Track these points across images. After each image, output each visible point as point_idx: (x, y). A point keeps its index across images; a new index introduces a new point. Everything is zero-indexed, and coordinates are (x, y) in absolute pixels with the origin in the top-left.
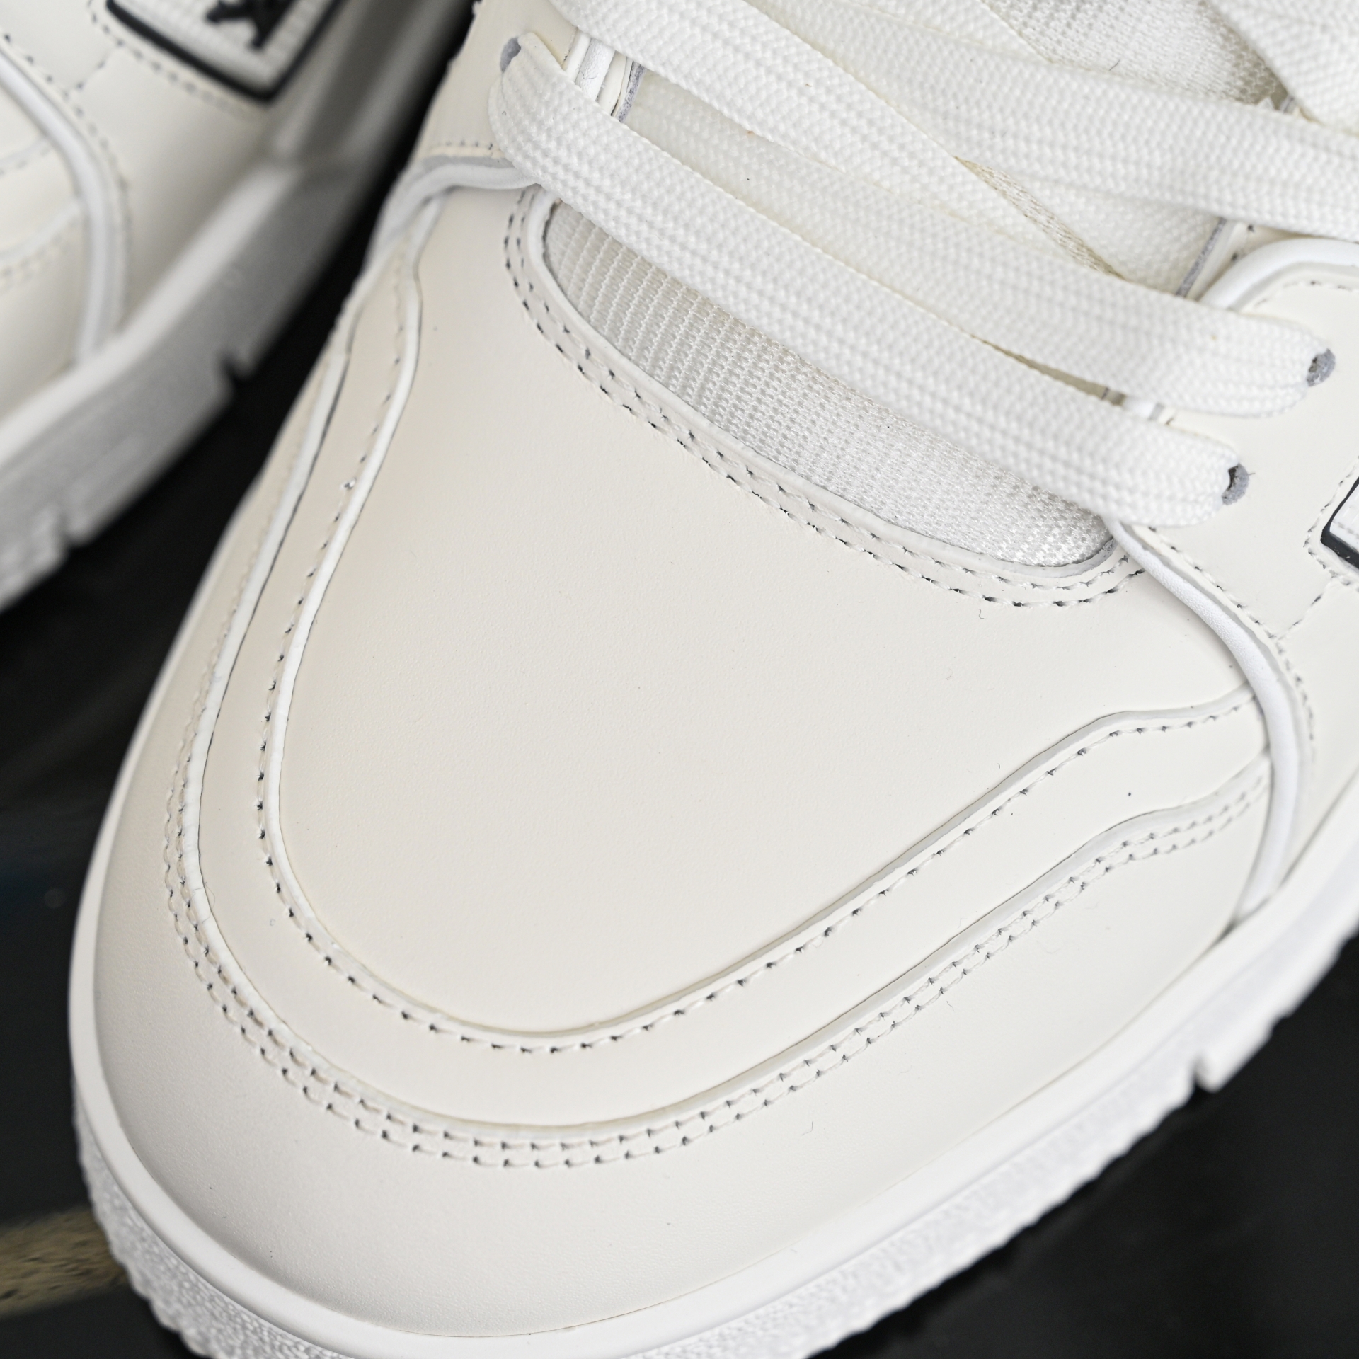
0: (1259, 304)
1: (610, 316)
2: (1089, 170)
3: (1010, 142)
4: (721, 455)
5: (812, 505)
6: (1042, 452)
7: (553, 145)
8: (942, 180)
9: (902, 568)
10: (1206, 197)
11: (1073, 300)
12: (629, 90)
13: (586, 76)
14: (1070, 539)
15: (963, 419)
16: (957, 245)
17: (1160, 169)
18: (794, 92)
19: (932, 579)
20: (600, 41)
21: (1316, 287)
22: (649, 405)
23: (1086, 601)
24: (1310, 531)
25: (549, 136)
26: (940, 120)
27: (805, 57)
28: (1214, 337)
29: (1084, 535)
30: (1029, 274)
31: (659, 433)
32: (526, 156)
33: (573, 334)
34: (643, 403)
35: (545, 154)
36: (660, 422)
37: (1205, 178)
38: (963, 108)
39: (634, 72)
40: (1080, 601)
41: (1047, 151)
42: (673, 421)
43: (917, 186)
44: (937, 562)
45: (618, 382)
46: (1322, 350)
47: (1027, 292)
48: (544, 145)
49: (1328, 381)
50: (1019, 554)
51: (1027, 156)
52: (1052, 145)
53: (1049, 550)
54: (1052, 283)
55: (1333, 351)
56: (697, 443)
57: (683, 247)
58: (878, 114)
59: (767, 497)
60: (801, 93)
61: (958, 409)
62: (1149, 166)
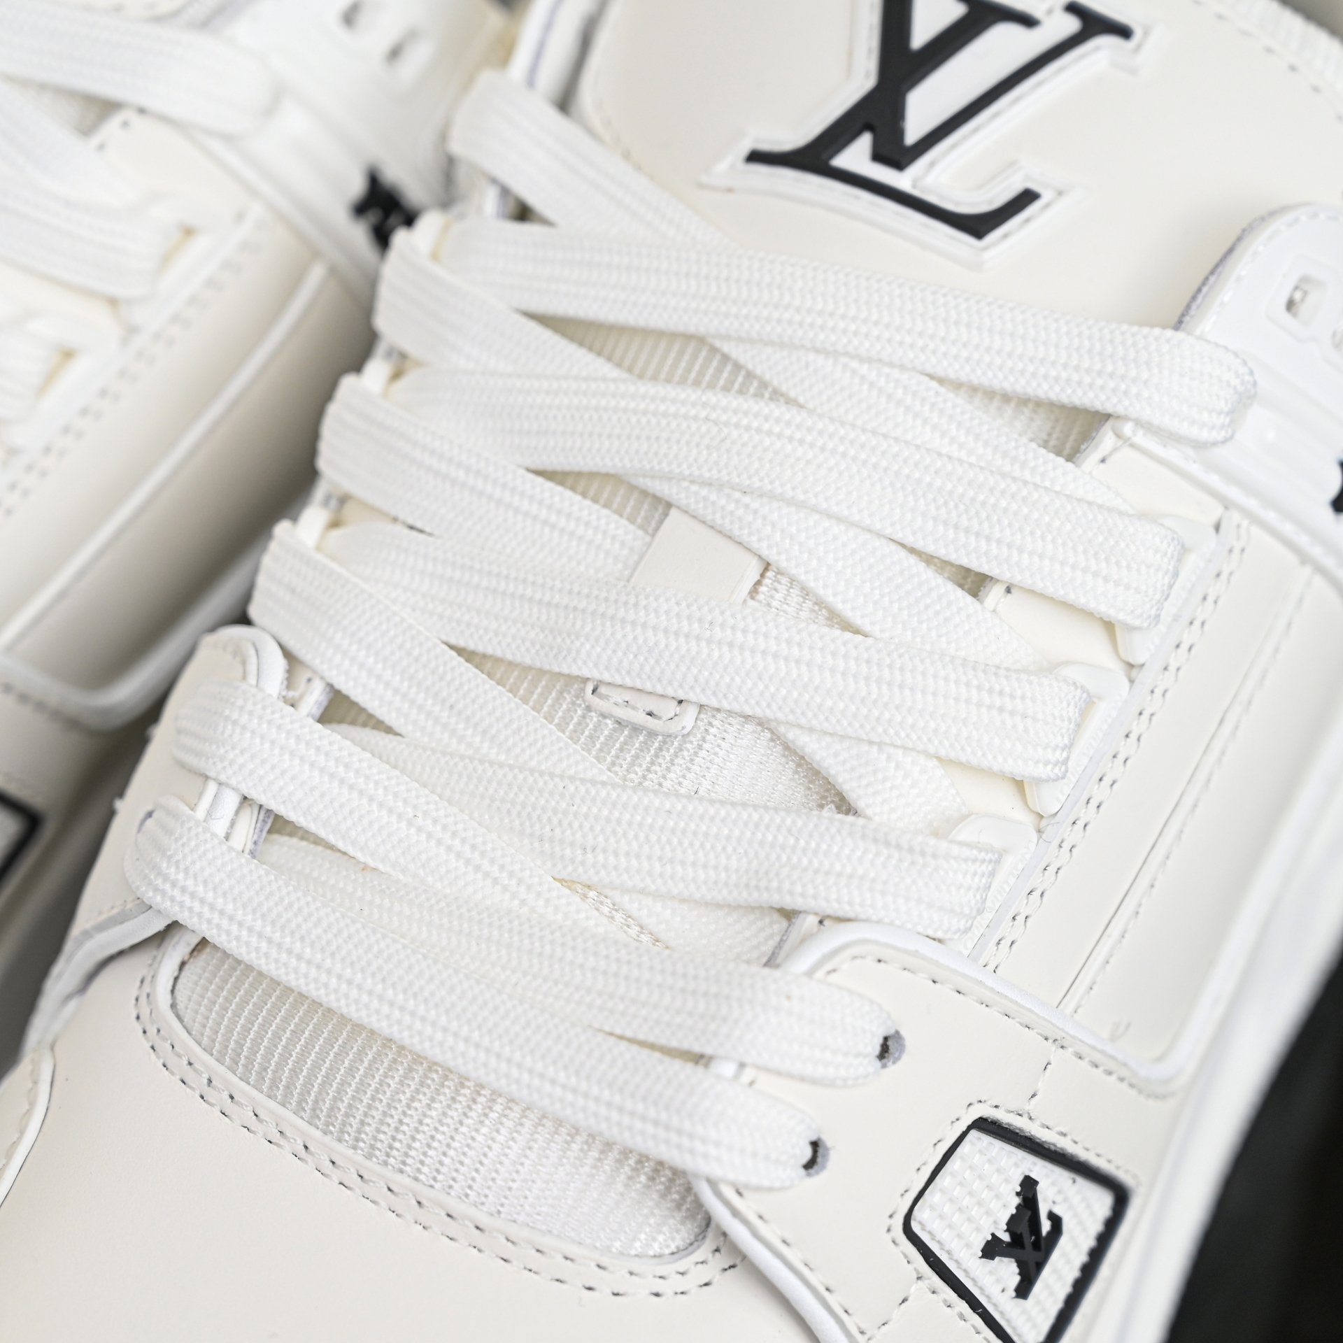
0: (829, 973)
1: (232, 1045)
2: (672, 877)
3: (601, 858)
4: (333, 1163)
5: (419, 1203)
6: (632, 1114)
7: (181, 876)
8: (539, 894)
9: (505, 1260)
10: (779, 889)
11: (659, 978)
12: (253, 841)
13: (213, 817)
14: (665, 1229)
15: (558, 1091)
16: (552, 942)
17: (737, 871)
18: (403, 825)
19: (534, 1269)
20: (227, 785)
21: (882, 964)
22: (266, 1122)
23: (682, 1293)
24: (891, 1216)
25: (177, 867)
26: (536, 844)
27: (414, 793)
28: (789, 997)
29: (679, 1226)
30: (618, 960)
31: (275, 1147)
32: (156, 889)
33: (196, 1065)
34: (261, 1121)
35: (174, 885)
36: (276, 1137)
37: (777, 874)
38: (558, 831)
39: (258, 825)
40: (676, 1293)
41: (634, 862)
42: (288, 1134)
43: (517, 902)
44: (538, 1251)
45: (238, 1103)
46: (892, 1032)
47: (616, 975)
48: (173, 877)
49: (900, 1064)
50: (618, 1244)
51: (616, 868)
52: (638, 857)
53: (646, 1239)
54: (639, 966)
55: (903, 1033)
56: (311, 1154)
57: (299, 958)
58: (480, 840)
59: (377, 1199)
60: (410, 824)
61: (553, 1082)
62: (727, 869)
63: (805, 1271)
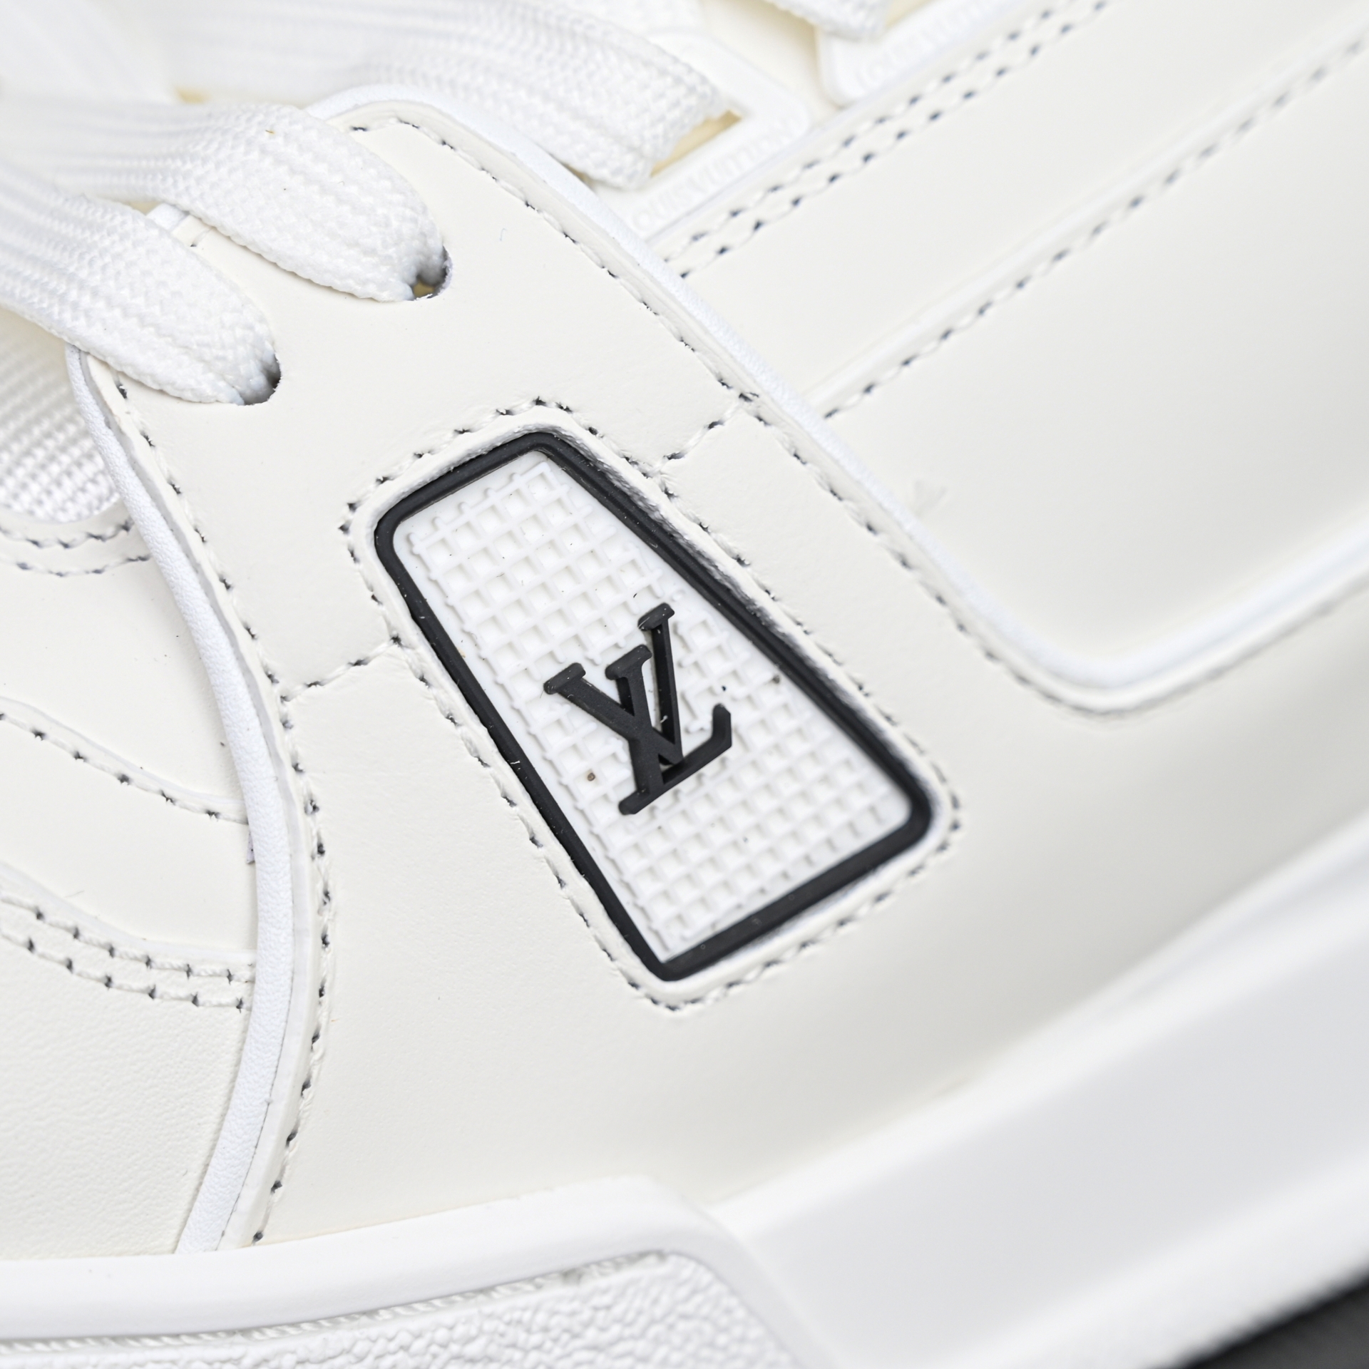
23: (58, 574)
40: (51, 572)
63: (193, 539)
